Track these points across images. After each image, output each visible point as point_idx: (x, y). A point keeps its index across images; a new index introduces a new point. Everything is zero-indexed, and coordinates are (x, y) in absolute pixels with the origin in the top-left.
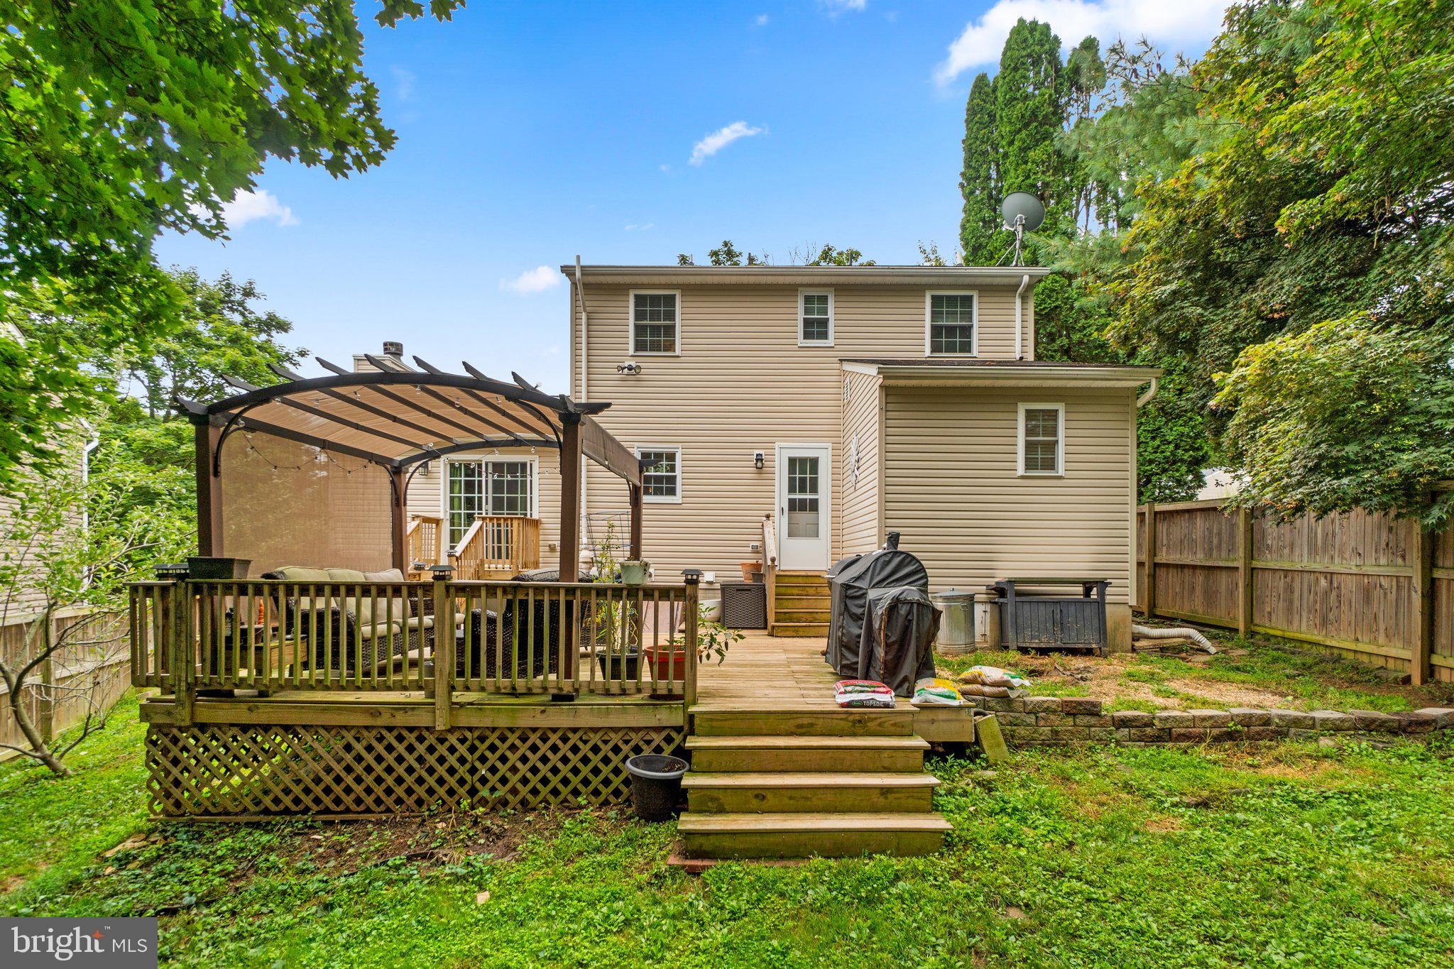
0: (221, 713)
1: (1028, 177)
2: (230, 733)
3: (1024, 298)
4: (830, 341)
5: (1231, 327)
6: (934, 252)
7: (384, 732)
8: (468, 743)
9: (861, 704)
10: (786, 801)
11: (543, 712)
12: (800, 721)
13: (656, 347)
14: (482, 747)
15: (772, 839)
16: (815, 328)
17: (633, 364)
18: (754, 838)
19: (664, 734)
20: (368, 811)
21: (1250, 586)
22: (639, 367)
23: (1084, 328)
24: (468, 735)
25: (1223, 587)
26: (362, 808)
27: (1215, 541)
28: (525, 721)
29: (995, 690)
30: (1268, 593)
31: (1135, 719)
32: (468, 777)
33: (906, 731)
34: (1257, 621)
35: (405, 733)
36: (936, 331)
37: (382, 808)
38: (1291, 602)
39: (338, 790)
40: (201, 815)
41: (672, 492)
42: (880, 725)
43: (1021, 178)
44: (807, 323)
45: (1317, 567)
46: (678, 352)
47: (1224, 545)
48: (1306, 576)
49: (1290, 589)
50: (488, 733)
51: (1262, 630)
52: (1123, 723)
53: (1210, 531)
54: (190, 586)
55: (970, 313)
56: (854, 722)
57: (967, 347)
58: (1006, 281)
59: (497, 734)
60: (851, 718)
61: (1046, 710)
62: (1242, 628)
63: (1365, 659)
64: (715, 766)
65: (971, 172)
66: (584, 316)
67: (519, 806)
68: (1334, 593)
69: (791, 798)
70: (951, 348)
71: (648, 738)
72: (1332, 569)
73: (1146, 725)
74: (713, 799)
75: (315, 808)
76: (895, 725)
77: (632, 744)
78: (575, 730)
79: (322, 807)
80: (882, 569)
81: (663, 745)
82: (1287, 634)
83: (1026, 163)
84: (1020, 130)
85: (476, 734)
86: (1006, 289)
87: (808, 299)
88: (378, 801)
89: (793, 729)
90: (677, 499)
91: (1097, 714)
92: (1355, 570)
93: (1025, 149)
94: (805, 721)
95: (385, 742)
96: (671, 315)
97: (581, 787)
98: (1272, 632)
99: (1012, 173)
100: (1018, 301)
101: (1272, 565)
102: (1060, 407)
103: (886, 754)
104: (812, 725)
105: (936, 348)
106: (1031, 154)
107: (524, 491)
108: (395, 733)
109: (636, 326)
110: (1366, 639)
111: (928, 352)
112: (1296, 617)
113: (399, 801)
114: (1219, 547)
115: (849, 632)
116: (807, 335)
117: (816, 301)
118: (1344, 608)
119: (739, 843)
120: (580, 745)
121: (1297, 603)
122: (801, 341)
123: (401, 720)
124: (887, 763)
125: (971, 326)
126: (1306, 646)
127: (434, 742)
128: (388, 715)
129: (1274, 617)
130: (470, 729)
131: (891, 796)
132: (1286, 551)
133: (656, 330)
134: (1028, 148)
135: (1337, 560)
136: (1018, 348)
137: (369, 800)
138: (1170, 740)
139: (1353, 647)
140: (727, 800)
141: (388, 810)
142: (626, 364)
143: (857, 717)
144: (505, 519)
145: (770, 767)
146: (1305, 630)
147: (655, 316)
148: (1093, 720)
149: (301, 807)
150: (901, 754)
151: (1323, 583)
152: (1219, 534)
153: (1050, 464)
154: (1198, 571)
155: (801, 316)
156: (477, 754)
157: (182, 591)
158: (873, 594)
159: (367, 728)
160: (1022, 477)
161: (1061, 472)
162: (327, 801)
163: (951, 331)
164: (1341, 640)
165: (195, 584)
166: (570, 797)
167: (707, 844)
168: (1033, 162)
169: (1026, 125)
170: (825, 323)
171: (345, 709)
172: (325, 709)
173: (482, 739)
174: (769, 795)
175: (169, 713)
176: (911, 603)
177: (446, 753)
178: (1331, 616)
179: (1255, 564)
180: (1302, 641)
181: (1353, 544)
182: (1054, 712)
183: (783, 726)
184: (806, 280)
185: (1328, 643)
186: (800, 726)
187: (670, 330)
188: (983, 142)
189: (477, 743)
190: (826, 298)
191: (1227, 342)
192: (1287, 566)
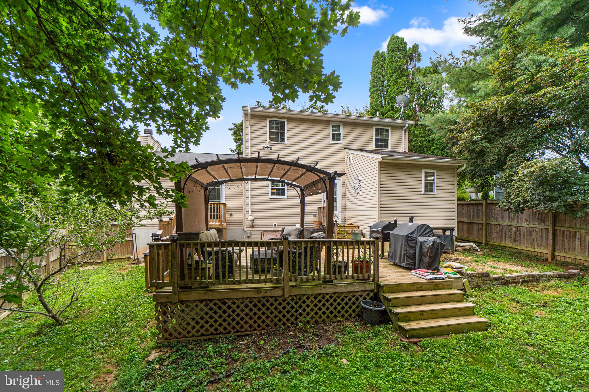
0: (192, 296)
1: (398, 89)
2: (195, 304)
3: (405, 131)
4: (341, 142)
5: (497, 150)
6: (348, 108)
7: (261, 299)
8: (294, 301)
9: (435, 279)
10: (430, 315)
11: (324, 287)
12: (418, 286)
13: (277, 140)
14: (300, 302)
15: (436, 329)
16: (336, 137)
17: (269, 146)
18: (430, 330)
19: (366, 293)
20: (255, 330)
21: (486, 229)
22: (272, 147)
23: (415, 141)
24: (295, 298)
25: (475, 229)
26: (252, 329)
27: (472, 214)
28: (317, 291)
29: (458, 270)
30: (493, 231)
31: (499, 277)
32: (294, 314)
33: (450, 287)
34: (488, 240)
35: (270, 299)
36: (377, 140)
37: (261, 328)
38: (502, 234)
39: (242, 323)
40: (182, 338)
41: (283, 194)
42: (443, 286)
43: (395, 89)
44: (333, 135)
45: (512, 224)
46: (286, 142)
47: (475, 216)
48: (508, 227)
49: (502, 230)
50: (302, 297)
51: (490, 243)
52: (496, 279)
53: (470, 211)
54: (178, 245)
55: (388, 135)
56: (435, 285)
57: (387, 147)
58: (400, 125)
59: (306, 297)
60: (434, 284)
61: (475, 276)
62: (484, 242)
63: (530, 253)
64: (399, 304)
65: (373, 84)
66: (249, 126)
67: (314, 323)
68: (518, 233)
69: (431, 314)
70: (381, 146)
71: (361, 294)
72: (518, 225)
73: (502, 279)
74: (406, 317)
75: (232, 331)
76: (447, 285)
77: (356, 297)
78: (335, 293)
79: (235, 330)
80: (420, 230)
81: (366, 297)
82: (501, 245)
83: (397, 84)
84: (394, 72)
85: (298, 297)
86: (400, 128)
87: (333, 126)
88: (259, 326)
89: (416, 289)
90: (285, 197)
91: (489, 277)
92: (526, 226)
93: (396, 79)
94: (420, 286)
95: (262, 303)
96: (283, 129)
97: (337, 314)
98: (495, 244)
99: (392, 86)
100: (403, 132)
101: (495, 223)
102: (435, 171)
103: (452, 296)
104: (422, 287)
105: (377, 146)
106: (399, 81)
107: (219, 192)
108: (266, 299)
109: (270, 132)
110: (530, 247)
111: (374, 147)
112: (504, 239)
113: (267, 325)
114: (474, 215)
115: (409, 252)
116: (333, 139)
117: (336, 127)
118: (522, 237)
119: (425, 332)
120: (337, 299)
121: (504, 235)
122: (331, 141)
123: (269, 294)
124: (452, 299)
125: (388, 139)
126: (507, 249)
127: (281, 301)
128: (264, 292)
129: (495, 239)
130: (295, 295)
131: (462, 311)
132: (500, 219)
133: (277, 134)
134: (397, 79)
135: (519, 222)
136: (403, 148)
137: (255, 326)
138: (509, 284)
139: (526, 249)
140: (412, 317)
141: (263, 329)
142: (266, 146)
143: (435, 284)
144: (217, 204)
145: (416, 303)
146: (507, 243)
147: (277, 128)
148: (487, 279)
149: (227, 331)
150: (456, 296)
151: (514, 229)
152: (473, 212)
153: (432, 190)
154: (465, 224)
155: (331, 132)
156: (298, 305)
157: (174, 247)
158: (421, 239)
159: (254, 298)
160: (424, 194)
161: (435, 193)
162: (238, 327)
163: (382, 140)
164: (521, 247)
165: (180, 244)
166: (333, 318)
167: (415, 333)
168: (400, 84)
169: (396, 71)
170: (339, 135)
171: (246, 291)
172: (238, 292)
173: (300, 299)
174: (425, 314)
175: (167, 297)
176: (438, 243)
177: (286, 305)
178: (517, 239)
179: (488, 222)
180: (506, 247)
181: (525, 218)
182: (476, 276)
183: (412, 288)
184: (333, 119)
185: (516, 247)
186: (418, 288)
187: (283, 134)
188: (379, 74)
189: (298, 301)
190: (339, 126)
191: (496, 155)
192: (500, 223)
